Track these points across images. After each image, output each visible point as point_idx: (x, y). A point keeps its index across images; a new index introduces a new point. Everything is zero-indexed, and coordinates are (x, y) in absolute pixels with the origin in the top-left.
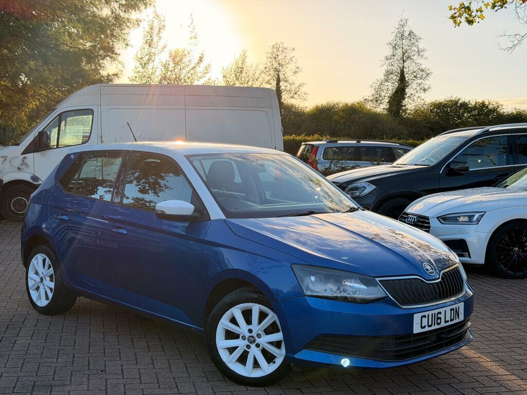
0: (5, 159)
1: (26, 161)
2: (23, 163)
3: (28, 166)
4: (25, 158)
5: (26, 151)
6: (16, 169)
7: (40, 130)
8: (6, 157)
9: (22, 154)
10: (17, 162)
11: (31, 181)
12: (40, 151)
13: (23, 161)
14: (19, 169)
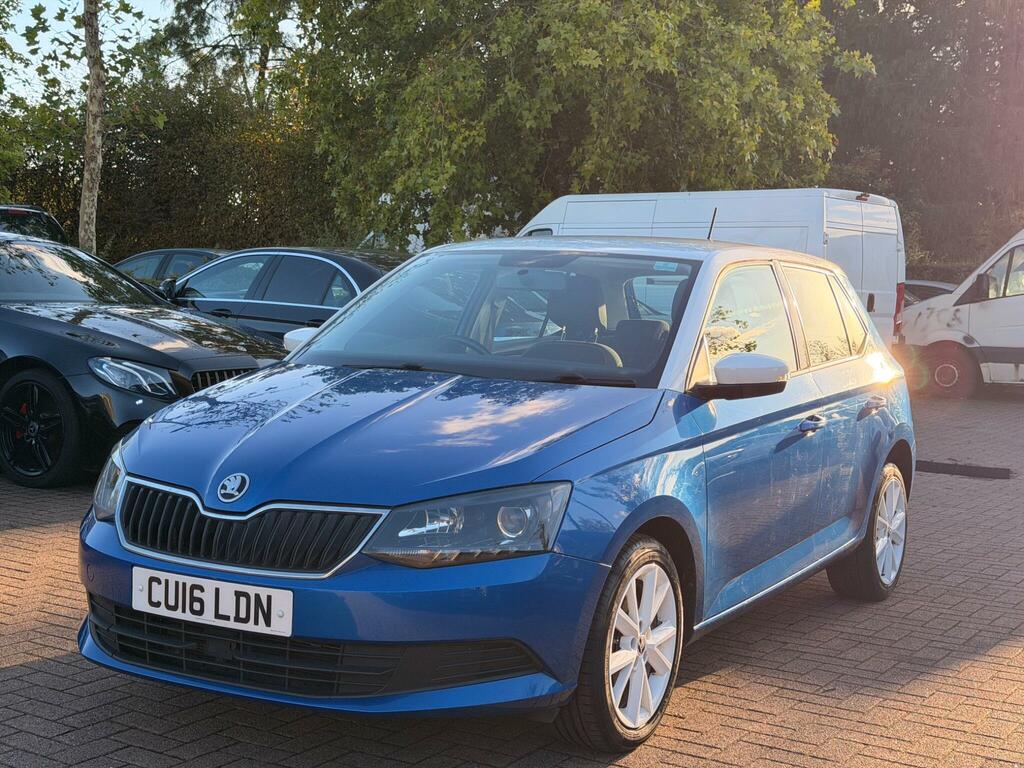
0: (932, 313)
1: (959, 315)
2: (955, 318)
3: (961, 322)
4: (957, 310)
5: (960, 302)
6: (945, 326)
7: (982, 272)
8: (933, 309)
9: (955, 305)
10: (947, 317)
11: (963, 343)
12: (977, 302)
13: (955, 315)
14: (948, 325)
